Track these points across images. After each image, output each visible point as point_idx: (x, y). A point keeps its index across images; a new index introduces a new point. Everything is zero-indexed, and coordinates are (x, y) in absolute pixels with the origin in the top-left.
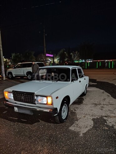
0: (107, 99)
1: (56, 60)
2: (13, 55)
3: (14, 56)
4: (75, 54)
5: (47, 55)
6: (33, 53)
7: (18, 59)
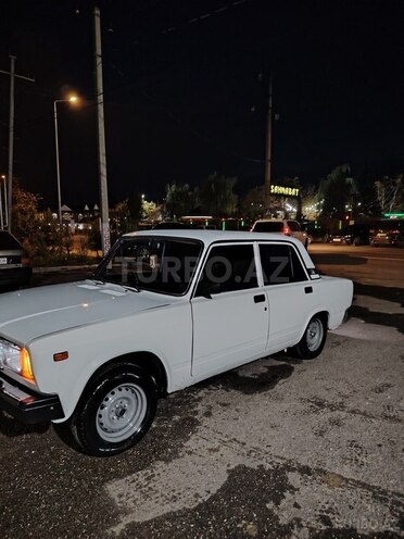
0: (395, 388)
1: (311, 210)
2: (172, 189)
3: (172, 195)
4: (394, 184)
5: (276, 189)
6: (232, 182)
7: (182, 204)
